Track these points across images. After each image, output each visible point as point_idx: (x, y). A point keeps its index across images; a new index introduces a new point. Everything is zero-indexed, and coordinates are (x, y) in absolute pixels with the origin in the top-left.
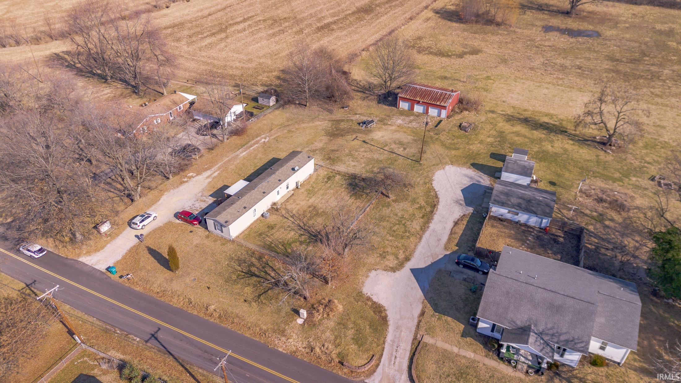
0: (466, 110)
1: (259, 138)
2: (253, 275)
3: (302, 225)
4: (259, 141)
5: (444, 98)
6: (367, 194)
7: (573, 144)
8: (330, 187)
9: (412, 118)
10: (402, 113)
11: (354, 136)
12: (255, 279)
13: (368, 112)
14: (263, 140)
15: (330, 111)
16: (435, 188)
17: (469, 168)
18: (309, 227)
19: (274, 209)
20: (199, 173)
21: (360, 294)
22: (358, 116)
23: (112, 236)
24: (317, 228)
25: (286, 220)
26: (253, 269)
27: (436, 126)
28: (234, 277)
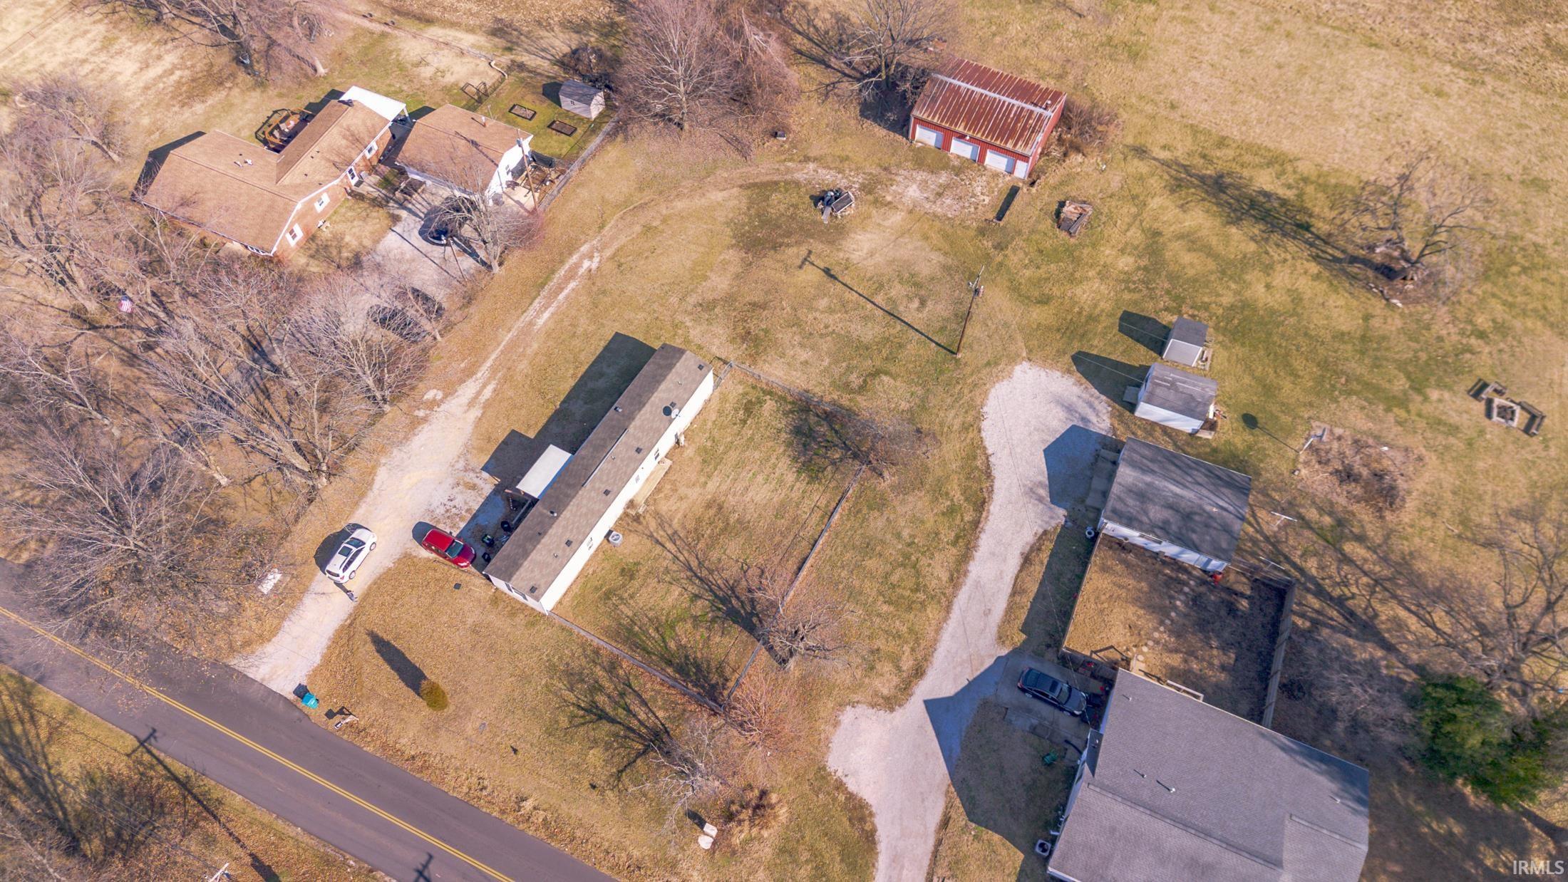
0: (1078, 149)
1: (575, 258)
2: (602, 716)
3: (694, 564)
4: (578, 265)
5: (1024, 129)
6: (833, 463)
7: (1317, 277)
8: (751, 439)
9: (944, 178)
10: (921, 159)
11: (803, 251)
12: (606, 727)
13: (838, 152)
14: (586, 264)
15: (743, 151)
16: (987, 443)
17: (1069, 371)
18: (711, 572)
19: (631, 518)
20: (450, 391)
21: (822, 773)
22: (811, 166)
23: (288, 598)
24: (726, 574)
25: (659, 548)
26: (601, 699)
27: (1000, 217)
28: (564, 721)
